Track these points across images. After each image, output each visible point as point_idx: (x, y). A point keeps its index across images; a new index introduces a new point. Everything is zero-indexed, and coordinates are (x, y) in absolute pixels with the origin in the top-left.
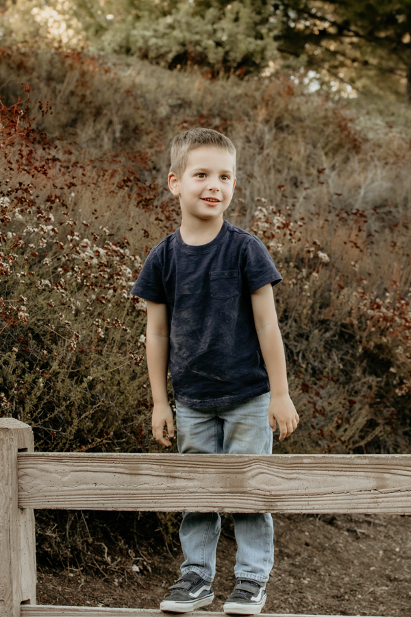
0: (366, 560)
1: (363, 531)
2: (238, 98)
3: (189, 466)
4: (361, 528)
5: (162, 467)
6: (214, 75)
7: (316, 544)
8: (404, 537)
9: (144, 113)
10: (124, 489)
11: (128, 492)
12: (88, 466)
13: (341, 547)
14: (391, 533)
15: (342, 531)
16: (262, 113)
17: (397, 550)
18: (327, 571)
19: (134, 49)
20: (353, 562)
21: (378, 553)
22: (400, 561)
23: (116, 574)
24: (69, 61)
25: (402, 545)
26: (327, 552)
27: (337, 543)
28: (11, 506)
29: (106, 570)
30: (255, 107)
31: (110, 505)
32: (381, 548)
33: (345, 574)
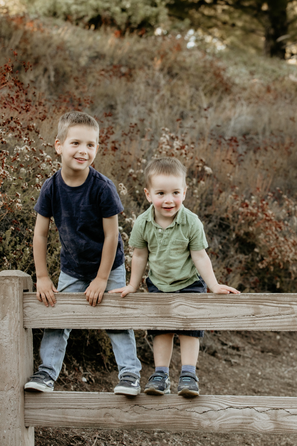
0: (238, 379)
1: (235, 361)
2: (139, 52)
4: (233, 358)
5: (117, 301)
6: (122, 34)
7: (204, 368)
8: (264, 366)
9: (71, 63)
10: (93, 315)
11: (95, 317)
12: (69, 300)
13: (220, 371)
14: (255, 363)
15: (221, 361)
16: (158, 63)
17: (260, 373)
18: (212, 385)
19: (59, 13)
20: (229, 380)
21: (246, 375)
22: (262, 381)
23: (72, 382)
24: (14, 23)
25: (263, 371)
26: (212, 374)
27: (218, 368)
28: (19, 326)
29: (65, 380)
30: (152, 59)
32: (248, 372)
33: (224, 388)
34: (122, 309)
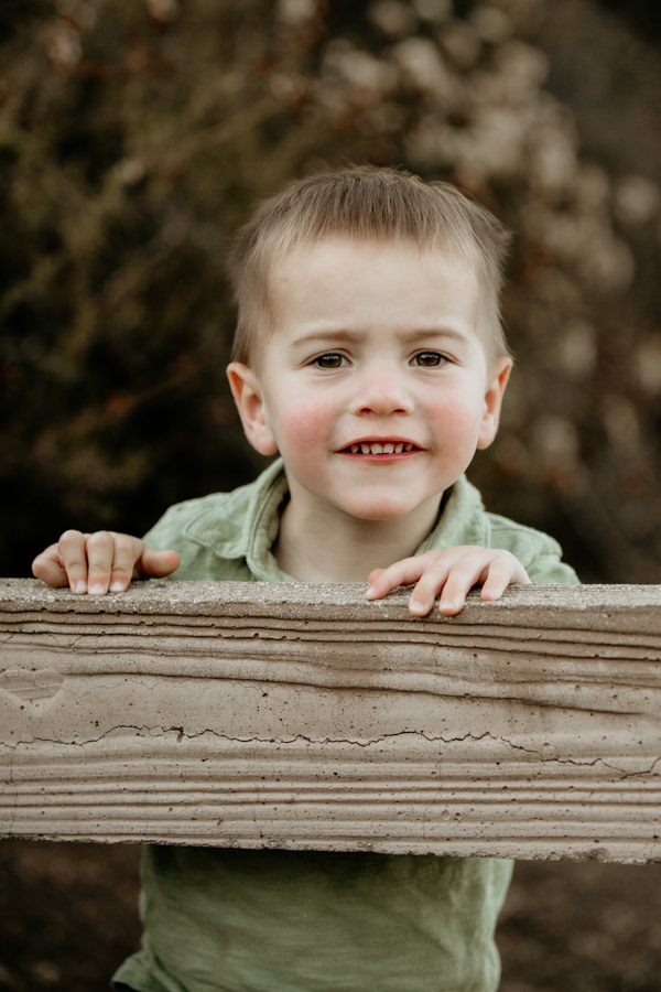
3: (609, 653)
5: (483, 657)
10: (312, 757)
11: (329, 768)
12: (139, 650)
31: (247, 826)
34: (521, 715)
